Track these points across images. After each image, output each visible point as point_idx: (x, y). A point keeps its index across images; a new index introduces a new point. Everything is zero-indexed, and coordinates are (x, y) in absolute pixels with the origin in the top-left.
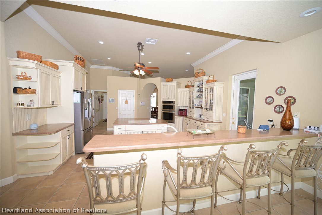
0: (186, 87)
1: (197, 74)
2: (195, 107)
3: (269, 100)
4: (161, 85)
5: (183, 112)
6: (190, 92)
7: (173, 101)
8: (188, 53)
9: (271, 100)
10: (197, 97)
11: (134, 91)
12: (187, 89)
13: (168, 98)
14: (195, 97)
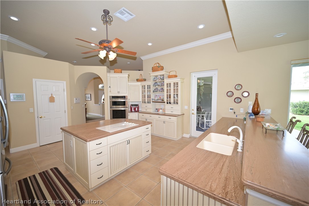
0: (138, 80)
1: (156, 68)
2: (153, 102)
3: (229, 94)
4: (107, 76)
5: (137, 108)
6: (144, 87)
7: (125, 96)
8: (150, 44)
9: (231, 94)
10: (154, 92)
11: (65, 82)
12: (139, 83)
13: (119, 92)
14: (152, 91)
